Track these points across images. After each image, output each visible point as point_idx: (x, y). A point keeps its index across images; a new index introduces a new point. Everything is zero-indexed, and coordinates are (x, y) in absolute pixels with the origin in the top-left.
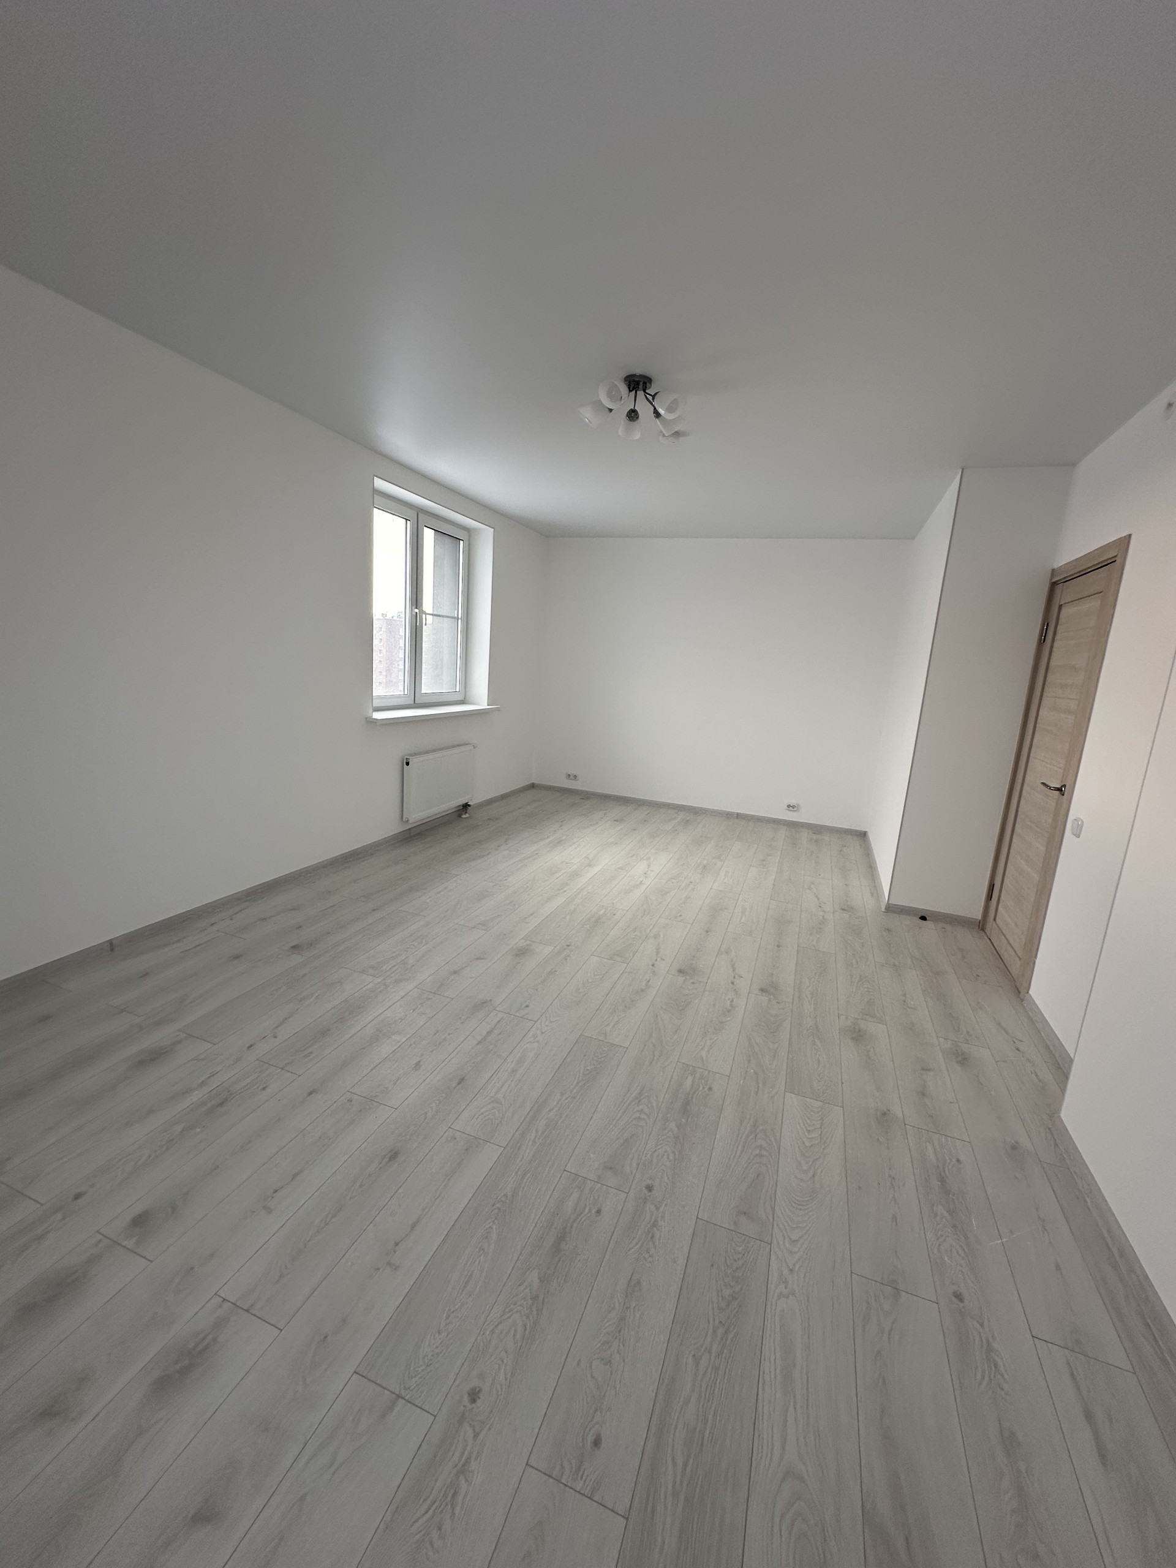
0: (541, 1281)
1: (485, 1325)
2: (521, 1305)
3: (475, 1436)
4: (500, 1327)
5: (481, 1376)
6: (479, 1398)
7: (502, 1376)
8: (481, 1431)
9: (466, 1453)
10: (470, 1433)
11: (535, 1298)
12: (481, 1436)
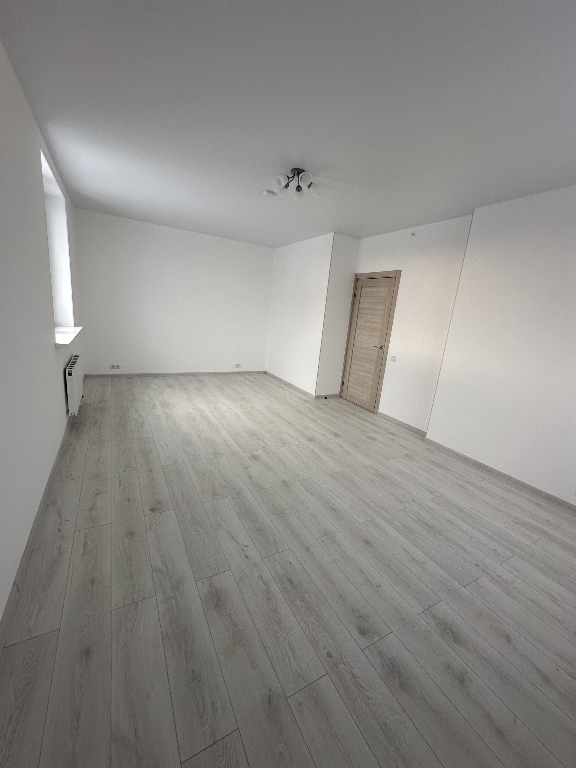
0: (303, 601)
1: (305, 632)
2: (307, 615)
3: (344, 665)
4: (310, 628)
5: (324, 648)
6: (332, 654)
7: (330, 641)
8: (344, 661)
9: (349, 672)
10: (343, 666)
11: (307, 608)
12: (345, 661)
